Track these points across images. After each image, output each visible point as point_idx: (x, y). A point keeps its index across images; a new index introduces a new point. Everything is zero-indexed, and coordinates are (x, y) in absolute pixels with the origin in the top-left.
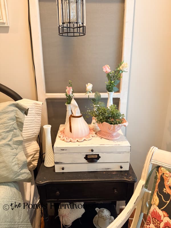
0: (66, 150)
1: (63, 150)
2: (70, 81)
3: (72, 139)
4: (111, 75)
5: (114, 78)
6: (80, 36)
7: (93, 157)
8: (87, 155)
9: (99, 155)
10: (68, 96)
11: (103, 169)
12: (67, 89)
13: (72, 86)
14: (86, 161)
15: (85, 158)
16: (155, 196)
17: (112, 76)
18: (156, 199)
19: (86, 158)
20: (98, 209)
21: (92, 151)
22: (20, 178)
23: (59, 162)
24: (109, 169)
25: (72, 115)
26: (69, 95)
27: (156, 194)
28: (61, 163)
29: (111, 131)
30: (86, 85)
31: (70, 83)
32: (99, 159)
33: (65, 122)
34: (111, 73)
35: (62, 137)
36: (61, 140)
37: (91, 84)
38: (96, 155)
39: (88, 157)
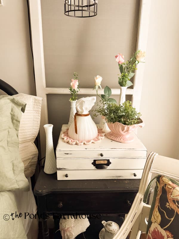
0: (71, 154)
1: (67, 154)
2: (75, 73)
3: (78, 142)
4: (124, 66)
5: (128, 70)
6: (89, 17)
7: (102, 162)
8: (95, 161)
9: (110, 161)
10: (72, 91)
11: (114, 177)
12: (72, 82)
13: (78, 78)
14: (94, 167)
15: (92, 164)
16: (155, 212)
17: (126, 68)
18: (157, 216)
19: (94, 163)
20: (105, 222)
21: (102, 155)
22: (16, 187)
23: (62, 168)
24: (121, 176)
25: (78, 113)
26: (74, 90)
27: (157, 210)
28: (65, 169)
29: (124, 132)
30: (94, 77)
31: (75, 75)
32: (109, 166)
33: (69, 121)
34: (125, 64)
35: (65, 139)
36: (65, 142)
37: (101, 77)
38: (105, 161)
39: (97, 162)
